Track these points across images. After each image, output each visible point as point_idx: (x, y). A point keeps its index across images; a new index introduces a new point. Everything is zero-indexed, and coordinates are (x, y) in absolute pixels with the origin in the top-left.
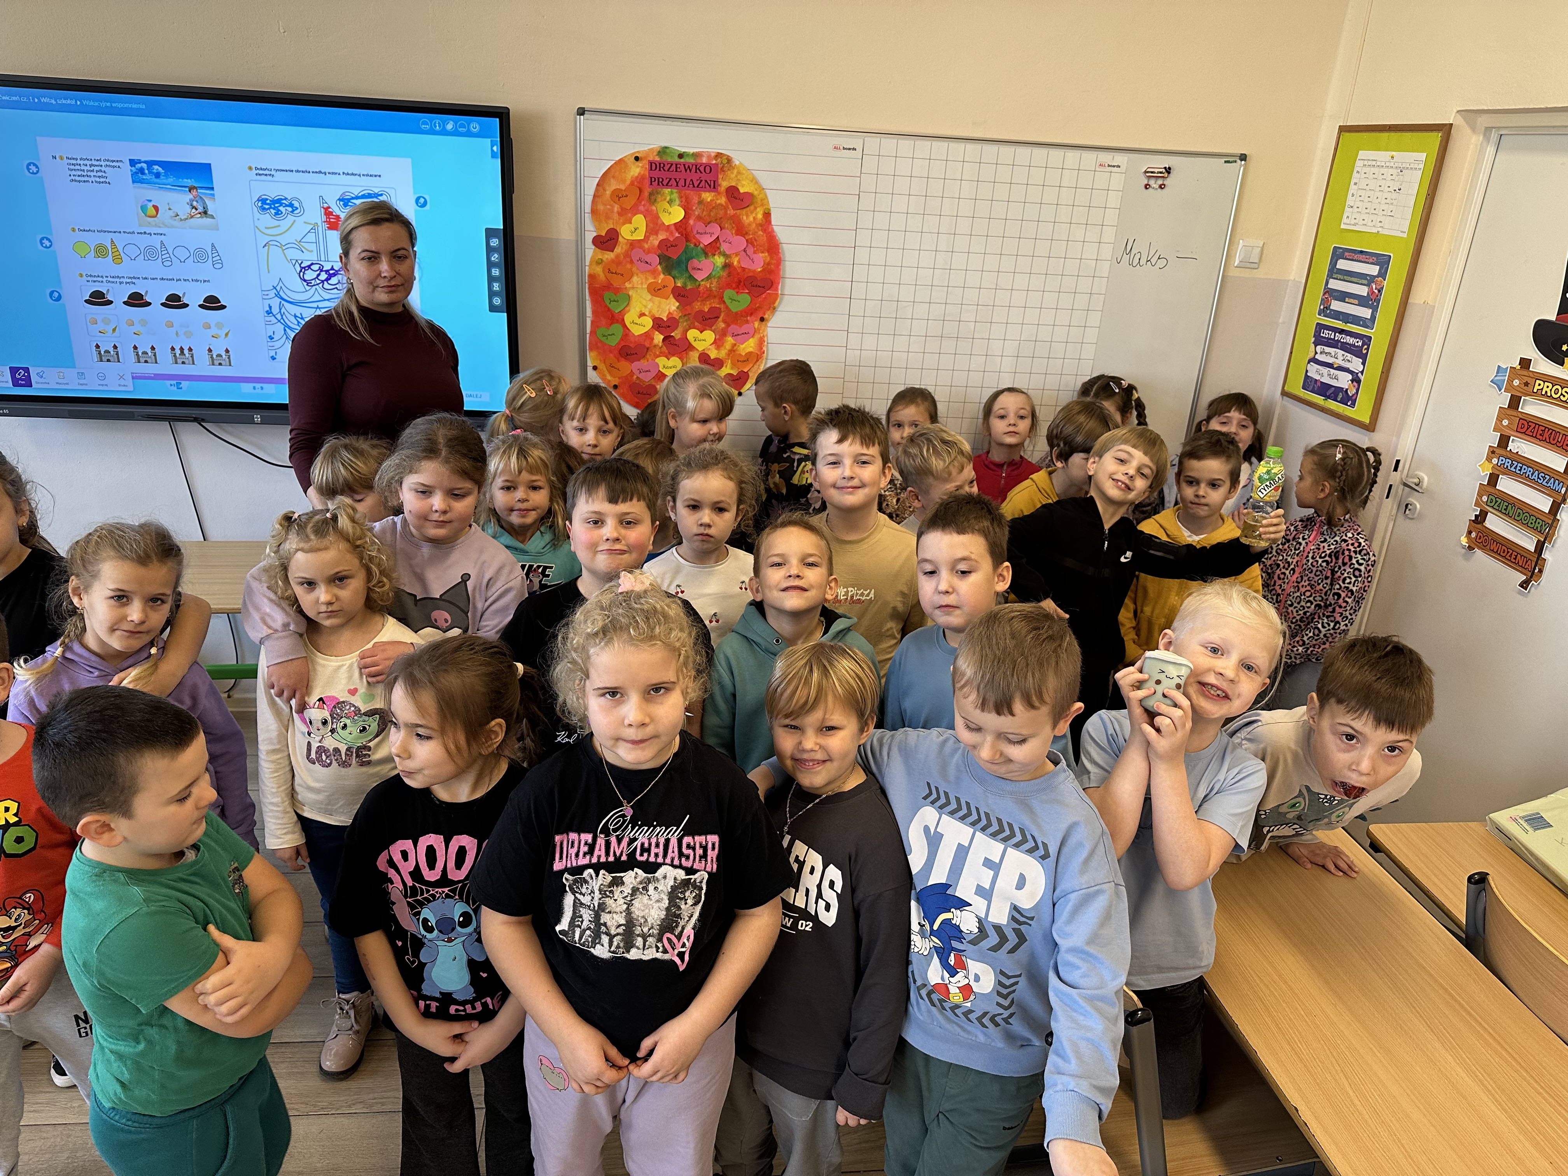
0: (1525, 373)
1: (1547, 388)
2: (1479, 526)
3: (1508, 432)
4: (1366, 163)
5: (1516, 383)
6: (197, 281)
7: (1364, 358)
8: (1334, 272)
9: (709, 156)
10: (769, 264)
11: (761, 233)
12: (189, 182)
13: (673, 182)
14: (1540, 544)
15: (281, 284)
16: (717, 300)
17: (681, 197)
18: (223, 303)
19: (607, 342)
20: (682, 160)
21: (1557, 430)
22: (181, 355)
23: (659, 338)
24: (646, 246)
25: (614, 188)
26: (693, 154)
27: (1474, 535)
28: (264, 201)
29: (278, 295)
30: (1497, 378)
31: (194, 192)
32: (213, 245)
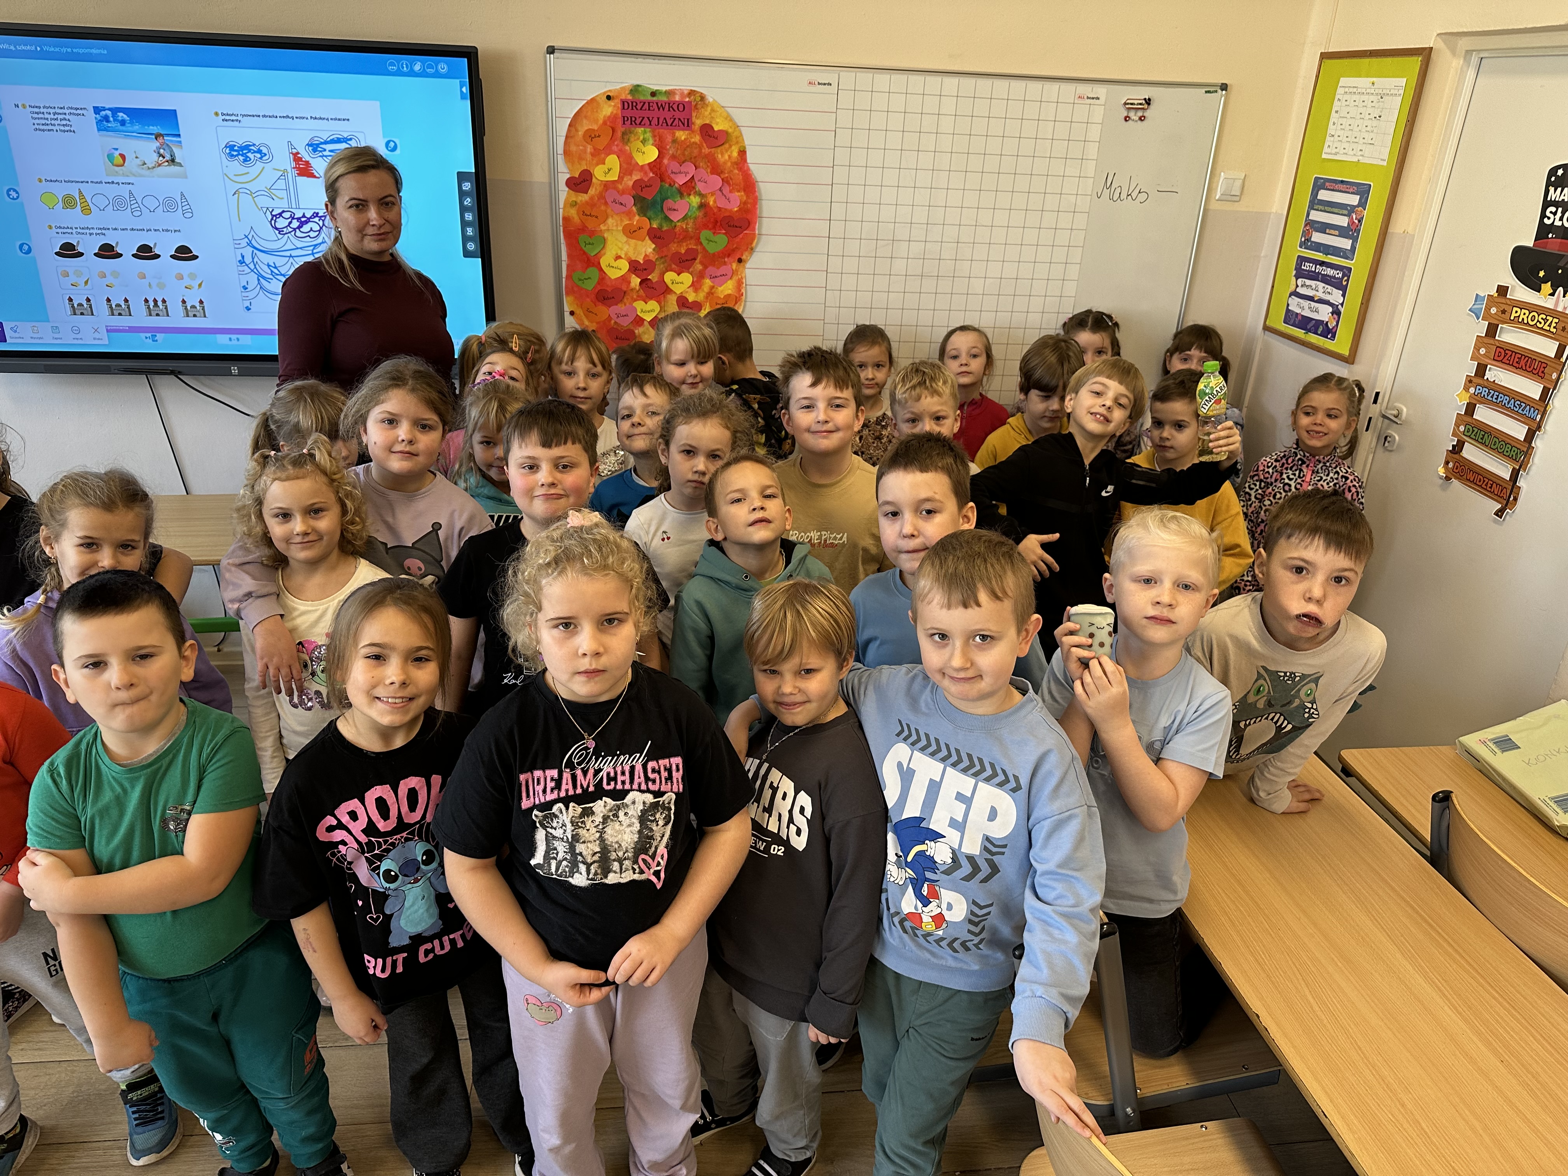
0: (1503, 301)
1: (1524, 315)
2: (1456, 456)
3: (1485, 361)
4: (1347, 90)
5: (1493, 310)
6: (167, 231)
7: (1344, 289)
8: (1315, 203)
9: (682, 94)
10: (745, 203)
11: (736, 171)
12: (155, 129)
13: (646, 121)
14: (1515, 472)
15: (252, 233)
16: (693, 241)
17: (654, 136)
18: (195, 253)
19: (584, 286)
20: (655, 99)
21: (1533, 357)
22: (155, 307)
23: (635, 281)
24: (620, 187)
25: (586, 128)
26: (666, 92)
27: (1451, 465)
28: (232, 148)
29: (250, 244)
30: (1475, 307)
31: (161, 140)
32: (182, 194)
